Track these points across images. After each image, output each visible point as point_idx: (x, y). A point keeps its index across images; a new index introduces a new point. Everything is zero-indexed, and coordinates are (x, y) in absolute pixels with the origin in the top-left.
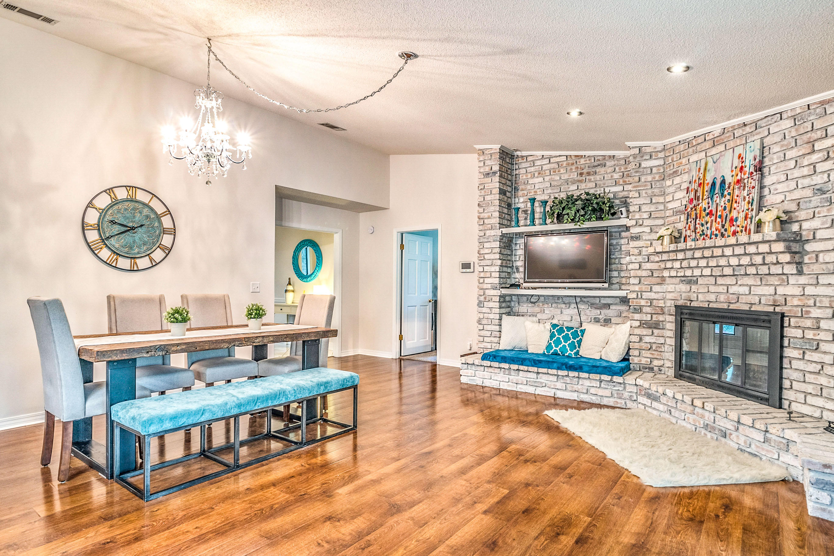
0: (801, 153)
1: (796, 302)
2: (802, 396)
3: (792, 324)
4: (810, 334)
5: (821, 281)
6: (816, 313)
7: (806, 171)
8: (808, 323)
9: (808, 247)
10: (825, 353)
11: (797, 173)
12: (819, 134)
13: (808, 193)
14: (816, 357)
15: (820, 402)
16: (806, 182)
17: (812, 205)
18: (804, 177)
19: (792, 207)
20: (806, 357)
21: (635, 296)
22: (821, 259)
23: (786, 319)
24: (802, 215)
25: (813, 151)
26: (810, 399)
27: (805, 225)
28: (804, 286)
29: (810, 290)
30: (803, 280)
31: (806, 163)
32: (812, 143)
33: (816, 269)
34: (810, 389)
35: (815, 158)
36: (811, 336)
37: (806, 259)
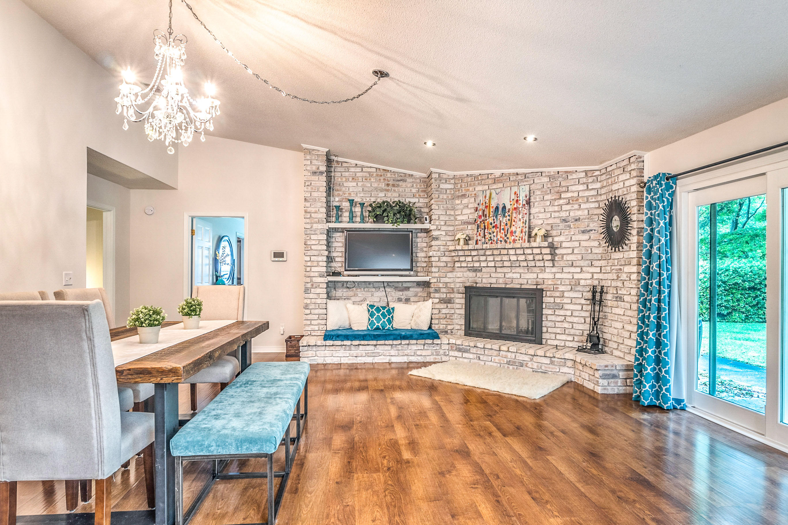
0: (553, 198)
1: (550, 282)
2: (554, 335)
3: (548, 295)
4: (558, 300)
5: (564, 271)
6: (561, 288)
7: (556, 208)
8: (558, 294)
9: (557, 251)
10: (567, 310)
11: (551, 209)
12: (564, 189)
13: (558, 221)
14: (562, 312)
15: (564, 337)
16: (557, 214)
17: (560, 228)
18: (555, 212)
19: (549, 228)
20: (556, 313)
21: (436, 281)
22: (565, 259)
23: (544, 292)
24: (554, 233)
25: (560, 198)
26: (558, 337)
27: (556, 239)
28: (555, 273)
29: (558, 276)
30: (554, 270)
31: (556, 204)
32: (560, 193)
33: (562, 264)
34: (558, 330)
35: (561, 202)
36: (559, 301)
37: (556, 259)
